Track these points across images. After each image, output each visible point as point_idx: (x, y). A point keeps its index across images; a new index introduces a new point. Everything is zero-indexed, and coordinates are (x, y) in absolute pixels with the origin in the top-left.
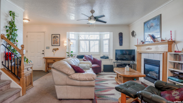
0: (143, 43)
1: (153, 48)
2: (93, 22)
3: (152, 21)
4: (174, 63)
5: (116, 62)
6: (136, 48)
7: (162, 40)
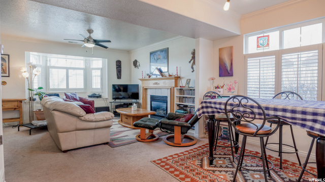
0: (150, 77)
1: (162, 83)
2: (91, 45)
3: (159, 53)
4: (180, 98)
5: (114, 102)
6: (140, 83)
7: (170, 76)
